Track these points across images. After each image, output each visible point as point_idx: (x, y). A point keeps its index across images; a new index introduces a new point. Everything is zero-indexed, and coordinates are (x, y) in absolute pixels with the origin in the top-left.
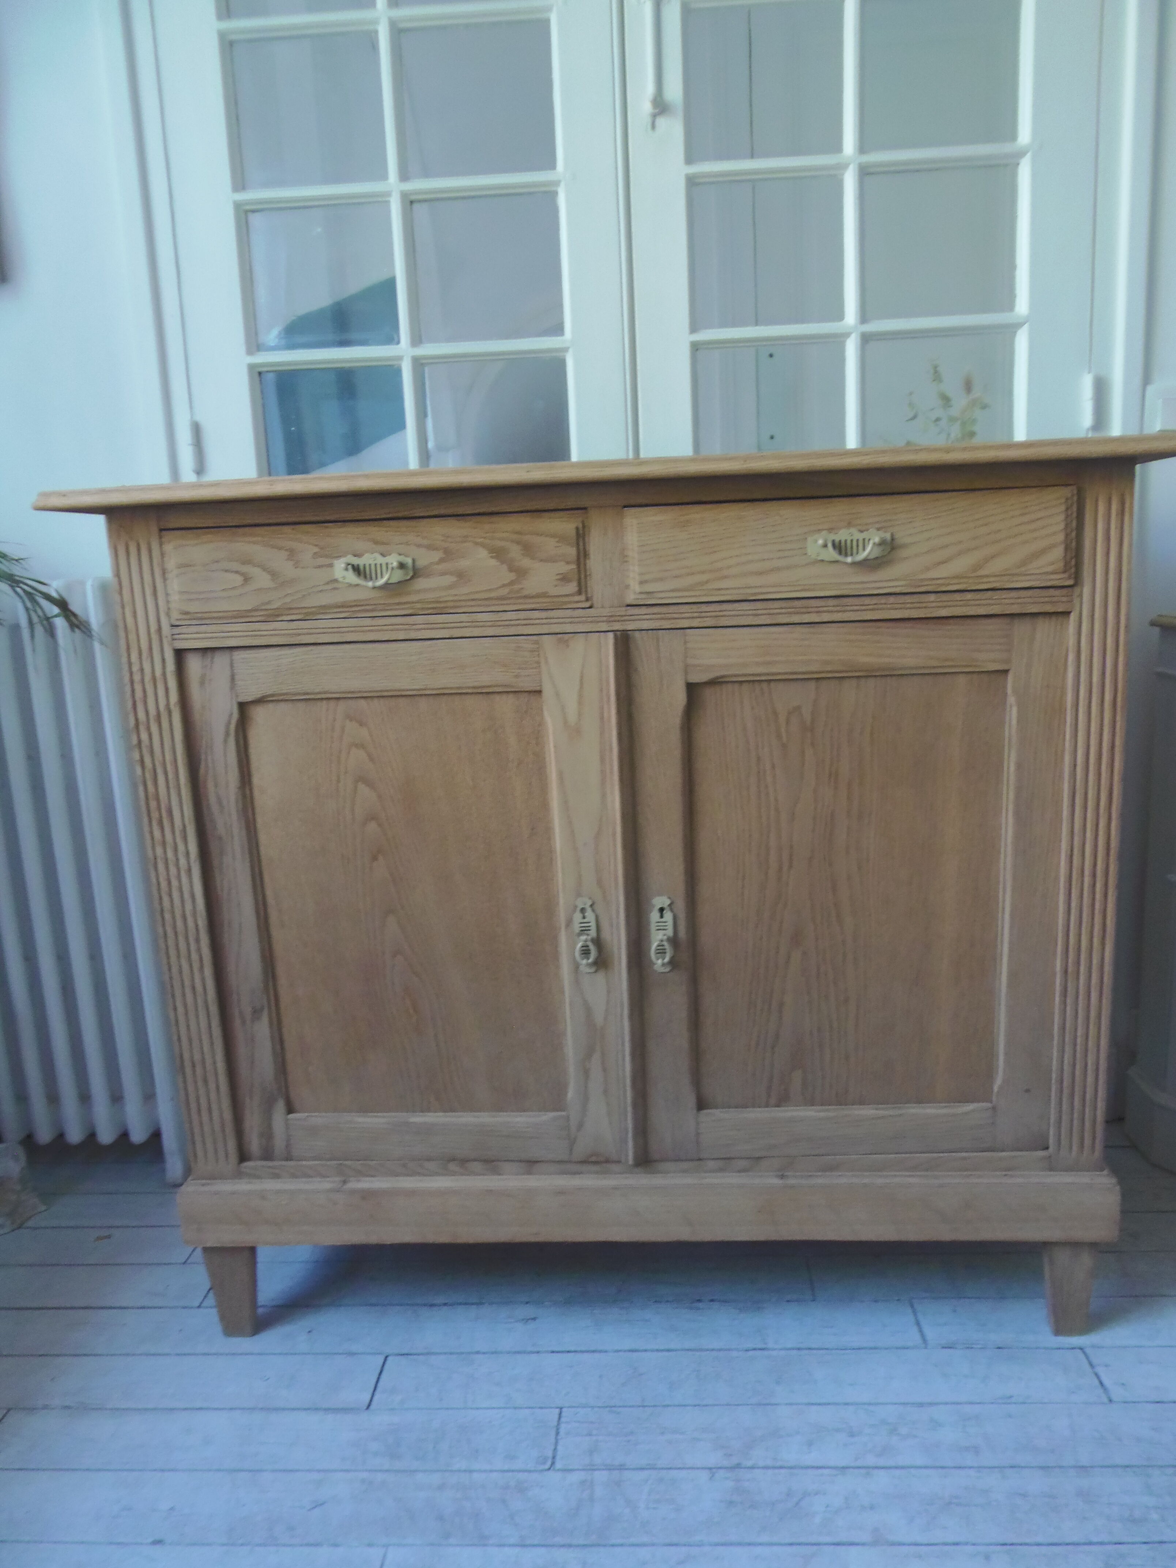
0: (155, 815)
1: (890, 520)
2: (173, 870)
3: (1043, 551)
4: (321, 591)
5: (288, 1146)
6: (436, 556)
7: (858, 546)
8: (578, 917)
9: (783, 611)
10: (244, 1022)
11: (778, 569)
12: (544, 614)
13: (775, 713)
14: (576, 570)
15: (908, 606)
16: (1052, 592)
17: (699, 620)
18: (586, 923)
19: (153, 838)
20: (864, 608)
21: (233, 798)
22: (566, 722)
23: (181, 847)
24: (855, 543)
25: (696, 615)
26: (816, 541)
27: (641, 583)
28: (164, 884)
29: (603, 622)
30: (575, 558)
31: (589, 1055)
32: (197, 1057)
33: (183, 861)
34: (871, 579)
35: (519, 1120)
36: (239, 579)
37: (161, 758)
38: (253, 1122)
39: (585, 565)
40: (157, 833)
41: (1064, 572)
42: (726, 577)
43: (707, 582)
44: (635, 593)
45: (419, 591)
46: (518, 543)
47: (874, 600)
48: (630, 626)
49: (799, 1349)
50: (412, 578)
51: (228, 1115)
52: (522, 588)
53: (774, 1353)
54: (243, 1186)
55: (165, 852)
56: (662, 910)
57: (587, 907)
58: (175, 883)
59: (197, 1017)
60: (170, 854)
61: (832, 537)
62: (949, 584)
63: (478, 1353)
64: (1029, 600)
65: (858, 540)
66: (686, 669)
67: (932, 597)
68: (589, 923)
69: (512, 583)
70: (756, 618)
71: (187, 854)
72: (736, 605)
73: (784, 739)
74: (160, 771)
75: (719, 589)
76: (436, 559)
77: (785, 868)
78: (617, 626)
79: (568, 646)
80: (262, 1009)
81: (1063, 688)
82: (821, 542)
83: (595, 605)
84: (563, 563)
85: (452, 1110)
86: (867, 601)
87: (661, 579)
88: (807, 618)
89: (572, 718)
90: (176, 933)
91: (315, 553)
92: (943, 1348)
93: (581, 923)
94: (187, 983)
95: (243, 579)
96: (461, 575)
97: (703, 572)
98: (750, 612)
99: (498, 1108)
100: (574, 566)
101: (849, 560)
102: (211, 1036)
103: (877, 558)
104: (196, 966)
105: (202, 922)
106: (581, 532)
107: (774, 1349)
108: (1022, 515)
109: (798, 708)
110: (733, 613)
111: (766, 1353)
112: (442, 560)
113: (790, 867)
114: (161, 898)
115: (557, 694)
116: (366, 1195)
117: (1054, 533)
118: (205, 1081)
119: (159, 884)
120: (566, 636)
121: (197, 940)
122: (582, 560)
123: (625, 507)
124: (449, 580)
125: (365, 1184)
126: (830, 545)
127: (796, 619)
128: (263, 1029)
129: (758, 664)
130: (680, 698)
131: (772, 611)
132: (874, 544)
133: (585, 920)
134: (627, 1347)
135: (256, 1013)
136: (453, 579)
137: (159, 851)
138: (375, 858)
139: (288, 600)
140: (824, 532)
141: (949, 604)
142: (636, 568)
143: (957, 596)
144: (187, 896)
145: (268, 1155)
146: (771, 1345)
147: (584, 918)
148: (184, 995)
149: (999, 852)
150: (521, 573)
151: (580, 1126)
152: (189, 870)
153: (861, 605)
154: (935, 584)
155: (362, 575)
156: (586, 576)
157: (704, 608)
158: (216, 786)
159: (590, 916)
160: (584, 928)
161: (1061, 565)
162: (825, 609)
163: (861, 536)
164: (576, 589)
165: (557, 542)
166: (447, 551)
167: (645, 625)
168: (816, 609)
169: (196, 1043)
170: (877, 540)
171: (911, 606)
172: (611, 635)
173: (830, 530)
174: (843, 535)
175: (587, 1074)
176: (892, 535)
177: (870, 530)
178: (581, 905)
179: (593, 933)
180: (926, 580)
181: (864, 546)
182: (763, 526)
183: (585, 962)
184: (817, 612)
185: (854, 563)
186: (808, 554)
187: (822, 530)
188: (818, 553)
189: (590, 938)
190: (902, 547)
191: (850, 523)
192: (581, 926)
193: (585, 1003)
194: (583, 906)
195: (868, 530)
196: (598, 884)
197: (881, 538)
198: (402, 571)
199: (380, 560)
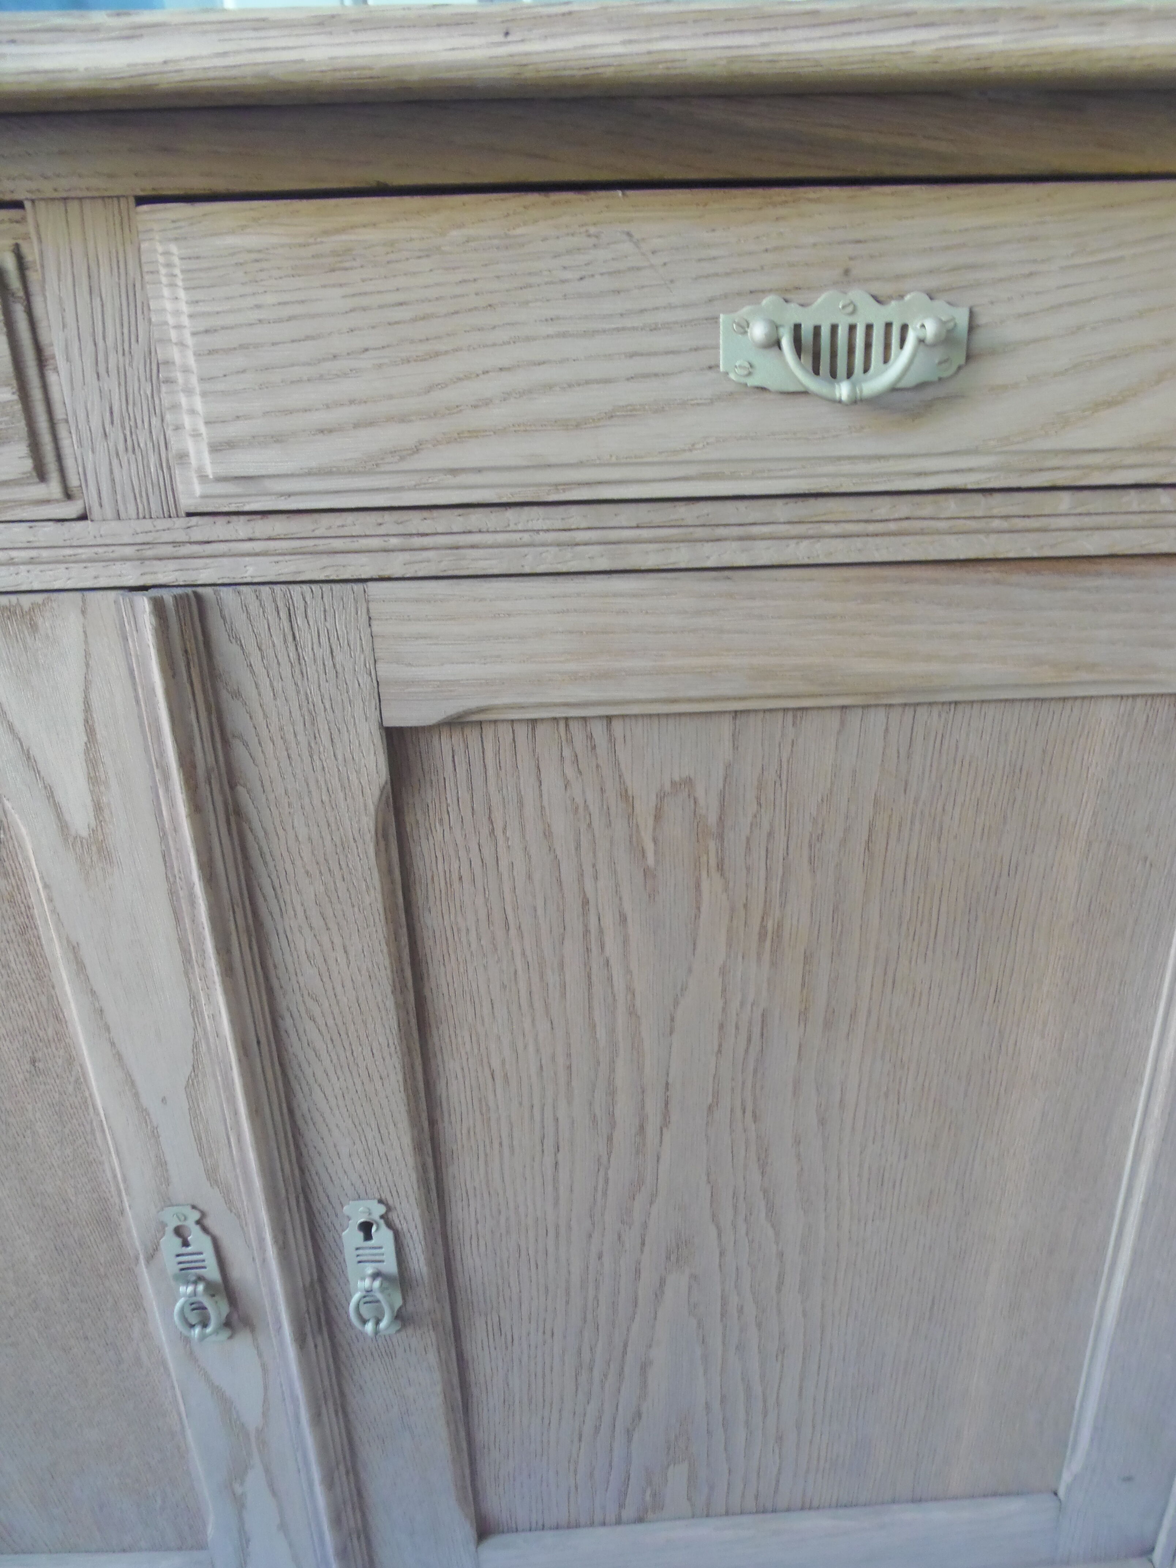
1: (972, 267)
7: (868, 346)
8: (170, 1244)
9: (645, 533)
11: (630, 412)
13: (626, 796)
14: (20, 405)
15: (996, 524)
17: (407, 556)
18: (193, 1253)
20: (871, 528)
22: (63, 826)
24: (860, 338)
25: (394, 542)
26: (744, 328)
27: (216, 448)
29: (125, 559)
31: (238, 1473)
34: (897, 449)
39: (43, 389)
42: (475, 434)
43: (417, 450)
44: (203, 478)
47: (904, 507)
48: (203, 574)
56: (366, 1228)
57: (190, 1224)
61: (793, 314)
62: (1114, 468)
65: (869, 328)
66: (379, 690)
67: (1065, 501)
68: (201, 1253)
70: (568, 553)
72: (510, 514)
73: (651, 860)
75: (454, 472)
77: (652, 1129)
78: (166, 574)
79: (34, 627)
82: (758, 331)
83: (96, 512)
86: (883, 508)
87: (278, 439)
88: (712, 556)
89: (80, 819)
93: (178, 1255)
97: (403, 419)
98: (550, 537)
101: (843, 390)
103: (921, 386)
109: (689, 782)
110: (501, 538)
113: (666, 1121)
120: (26, 601)
122: (31, 371)
123: (141, 200)
126: (786, 343)
127: (682, 556)
129: (575, 678)
130: (370, 764)
131: (613, 535)
132: (921, 341)
133: (189, 1250)
140: (768, 301)
141: (1104, 520)
142: (198, 403)
143: (1133, 499)
147: (186, 1244)
149: (1138, 1081)
153: (867, 521)
154: (1077, 467)
156: (51, 424)
157: (416, 522)
159: (199, 1241)
162: (765, 529)
163: (879, 316)
167: (251, 570)
170: (931, 329)
171: (1004, 524)
172: (143, 603)
173: (786, 294)
174: (825, 310)
175: (239, 1503)
176: (972, 314)
177: (908, 297)
178: (173, 1223)
179: (212, 1272)
180: (1056, 452)
181: (887, 347)
182: (584, 273)
183: (197, 1331)
184: (741, 539)
185: (856, 401)
186: (722, 369)
187: (764, 292)
188: (751, 366)
189: (201, 1287)
190: (993, 352)
191: (847, 272)
192: (180, 1263)
193: (218, 1393)
194: (179, 1223)
195: (901, 297)
196: (209, 1179)
197: (939, 322)
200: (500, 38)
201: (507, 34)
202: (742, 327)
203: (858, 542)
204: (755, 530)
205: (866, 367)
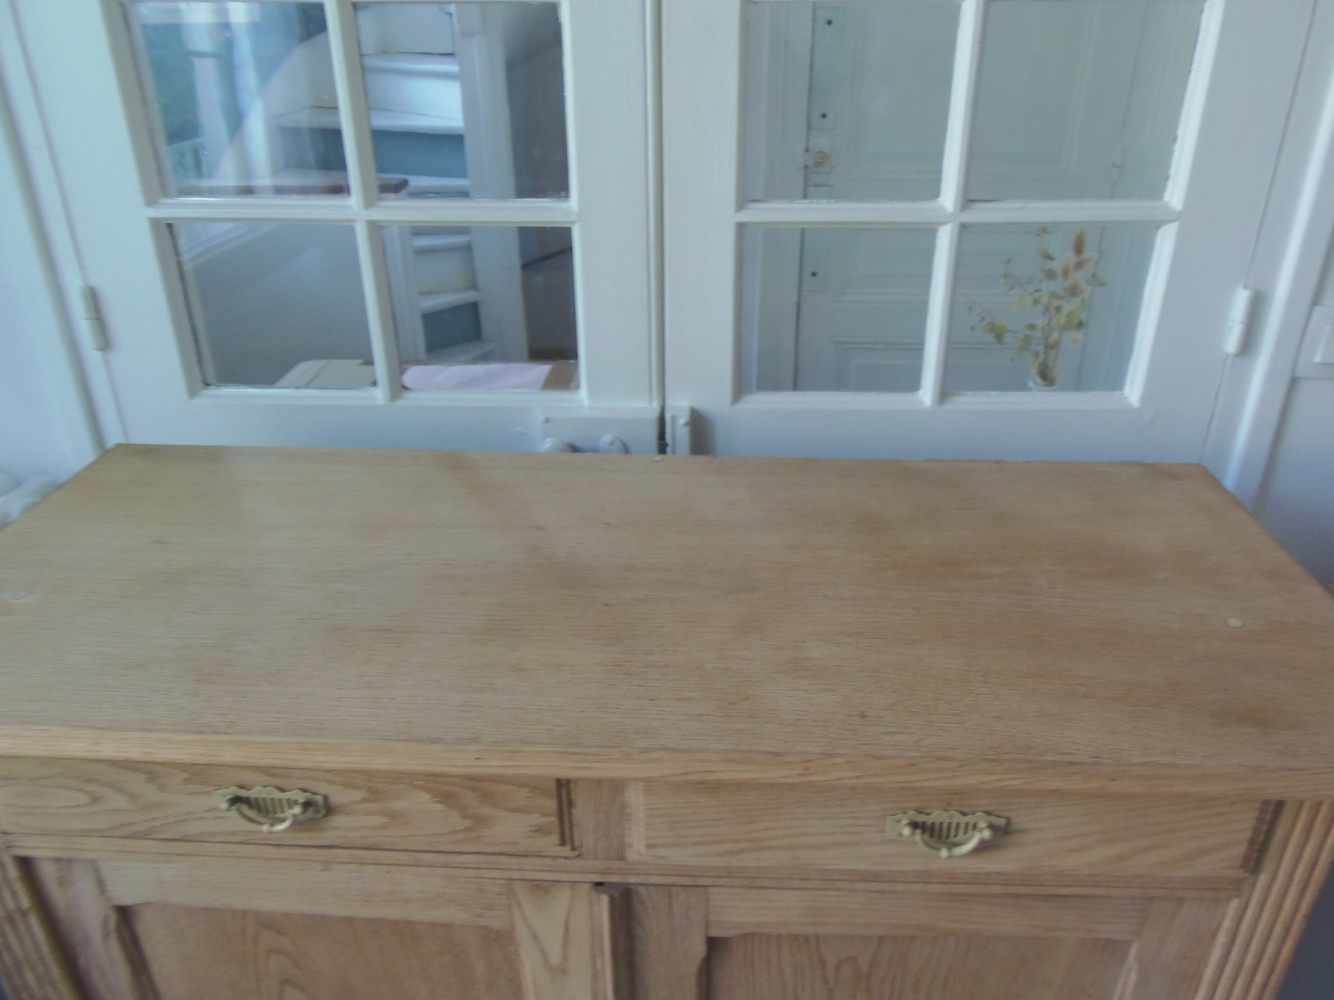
1: (1008, 804)
3: (1218, 848)
4: (201, 818)
6: (357, 795)
7: (957, 829)
9: (844, 878)
11: (842, 844)
12: (514, 861)
13: (822, 961)
16: (1215, 881)
20: (954, 881)
22: (546, 962)
24: (953, 827)
26: (899, 821)
29: (595, 873)
30: (556, 809)
36: (84, 799)
39: (570, 814)
42: (767, 848)
43: (741, 851)
44: (640, 854)
45: (337, 829)
46: (472, 788)
47: (970, 876)
48: (632, 879)
50: (325, 817)
62: (1076, 870)
65: (958, 824)
66: (707, 925)
69: (467, 830)
73: (832, 983)
74: (24, 967)
76: (357, 799)
78: (615, 879)
79: (548, 893)
81: (1203, 962)
83: (583, 856)
84: (538, 815)
88: (875, 887)
89: (555, 957)
91: (186, 779)
95: (89, 797)
96: (394, 817)
100: (554, 819)
101: (944, 853)
106: (564, 782)
109: (853, 959)
112: (364, 801)
115: (535, 937)
120: (545, 883)
122: (565, 810)
124: (378, 820)
127: (861, 886)
129: (803, 924)
130: (699, 950)
131: (828, 877)
136: (385, 820)
139: (157, 823)
142: (642, 829)
150: (480, 822)
153: (951, 879)
154: (1058, 870)
155: (255, 809)
156: (571, 826)
158: (103, 976)
162: (901, 879)
163: (963, 820)
164: (558, 841)
166: (372, 791)
168: (889, 879)
173: (920, 809)
176: (1008, 819)
177: (977, 814)
181: (966, 829)
195: (975, 814)
197: (991, 827)
198: (311, 810)
199: (277, 795)
205: (956, 836)
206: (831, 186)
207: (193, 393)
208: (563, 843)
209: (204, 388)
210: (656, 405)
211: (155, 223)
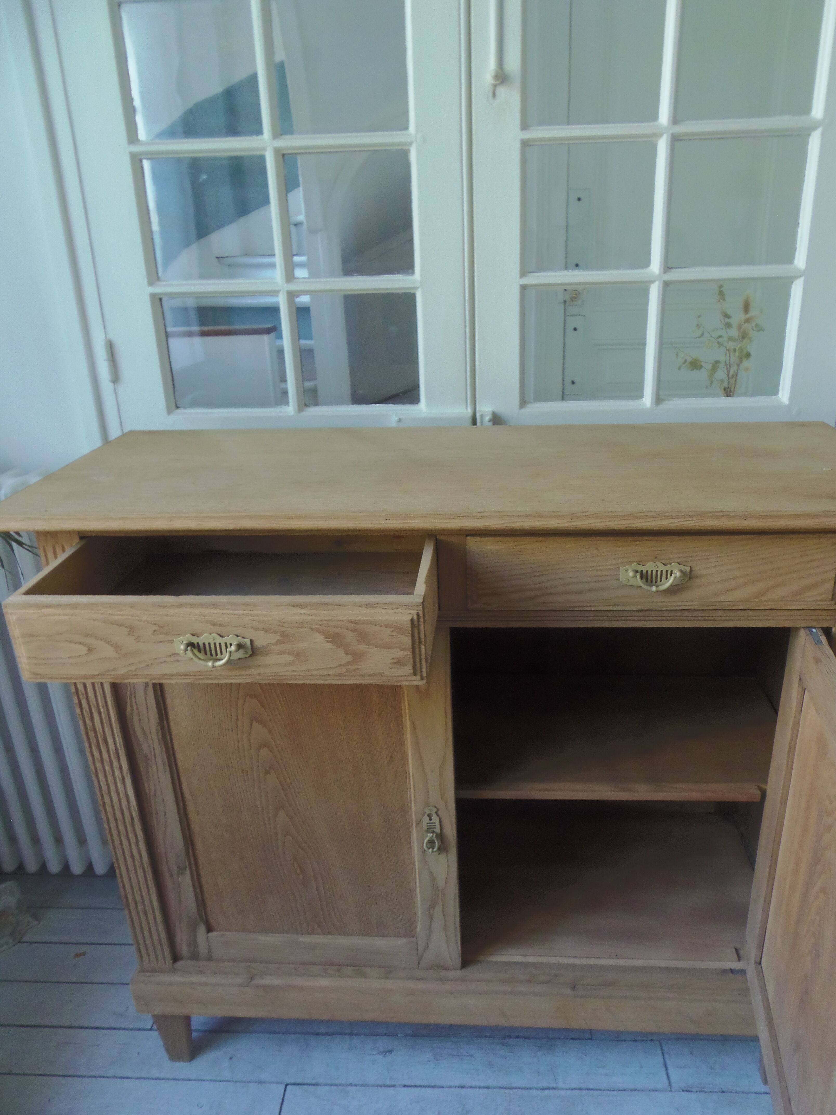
0: (93, 741)
1: (690, 556)
2: (110, 779)
3: (815, 585)
4: (164, 662)
5: (209, 952)
6: (272, 638)
7: (661, 575)
8: (426, 819)
10: (172, 876)
11: (594, 590)
14: (411, 656)
15: (700, 618)
16: (818, 613)
17: (528, 622)
18: (433, 823)
19: (93, 756)
20: (663, 618)
21: (154, 730)
23: (116, 764)
24: (659, 574)
25: (525, 619)
26: (627, 571)
28: (104, 788)
29: (449, 621)
30: (411, 646)
31: (432, 906)
32: (138, 898)
33: (117, 773)
34: (671, 600)
35: (380, 943)
36: (84, 650)
37: (95, 703)
38: (182, 938)
39: (420, 649)
40: (96, 754)
41: (832, 600)
42: (550, 594)
45: (258, 667)
46: (353, 631)
47: (672, 613)
48: (471, 625)
49: (580, 1089)
50: (251, 656)
51: (163, 935)
52: (358, 669)
53: (562, 1093)
54: (177, 978)
55: (103, 767)
57: (433, 813)
58: (112, 787)
59: (136, 872)
60: (107, 768)
61: (640, 568)
62: (734, 605)
63: (351, 1085)
64: (799, 618)
65: (662, 571)
67: (720, 613)
68: (435, 823)
69: (348, 663)
71: (121, 767)
72: (559, 613)
74: (95, 711)
76: (274, 641)
80: (185, 868)
82: (631, 572)
83: (442, 608)
84: (398, 650)
85: (330, 933)
86: (666, 614)
90: (116, 820)
91: (154, 631)
92: (683, 1091)
93: (428, 823)
94: (127, 852)
95: (87, 649)
96: (298, 655)
99: (364, 934)
100: (409, 653)
101: (654, 589)
102: (147, 885)
103: (676, 585)
104: (133, 841)
105: (135, 814)
106: (416, 623)
107: (563, 1089)
108: (802, 556)
111: (556, 1092)
112: (278, 642)
114: (102, 796)
116: (266, 988)
117: (827, 572)
118: (145, 913)
119: (100, 787)
121: (133, 825)
122: (417, 648)
123: (468, 536)
124: (287, 658)
125: (267, 981)
126: (639, 575)
128: (186, 881)
132: (676, 575)
133: (432, 822)
134: (457, 1084)
135: (181, 870)
136: (292, 658)
137: (99, 765)
138: (268, 773)
139: (133, 668)
140: (633, 564)
141: (734, 618)
143: (741, 613)
144: (122, 796)
145: (194, 956)
146: (560, 1085)
147: (431, 820)
148: (125, 859)
150: (358, 657)
151: (426, 948)
152: (123, 779)
153: (660, 617)
154: (723, 604)
155: (203, 651)
156: (421, 661)
157: (532, 614)
158: (140, 720)
159: (435, 819)
160: (430, 827)
161: (830, 595)
163: (664, 569)
164: (412, 671)
165: (393, 631)
166: (283, 635)
168: (624, 618)
169: (136, 889)
171: (702, 618)
173: (639, 563)
174: (649, 567)
175: (431, 917)
176: (691, 567)
177: (672, 564)
178: (428, 812)
179: (438, 830)
180: (716, 602)
181: (667, 575)
182: (584, 557)
183: (431, 850)
184: (624, 620)
185: (657, 591)
186: (620, 580)
187: (633, 562)
188: (629, 580)
189: (435, 835)
190: (697, 577)
191: (656, 557)
192: (428, 826)
193: (431, 873)
194: (430, 812)
195: (671, 564)
196: (441, 798)
197: (681, 571)
198: (241, 651)
199: (219, 640)
200: (569, 520)
201: (572, 519)
202: (626, 571)
203: (659, 622)
204: (628, 618)
205: (661, 581)
206: (583, 316)
207: (169, 412)
208: (415, 674)
209: (176, 409)
210: (470, 411)
211: (153, 296)
